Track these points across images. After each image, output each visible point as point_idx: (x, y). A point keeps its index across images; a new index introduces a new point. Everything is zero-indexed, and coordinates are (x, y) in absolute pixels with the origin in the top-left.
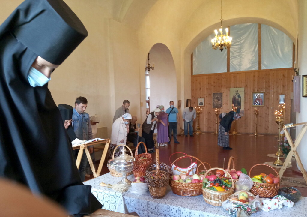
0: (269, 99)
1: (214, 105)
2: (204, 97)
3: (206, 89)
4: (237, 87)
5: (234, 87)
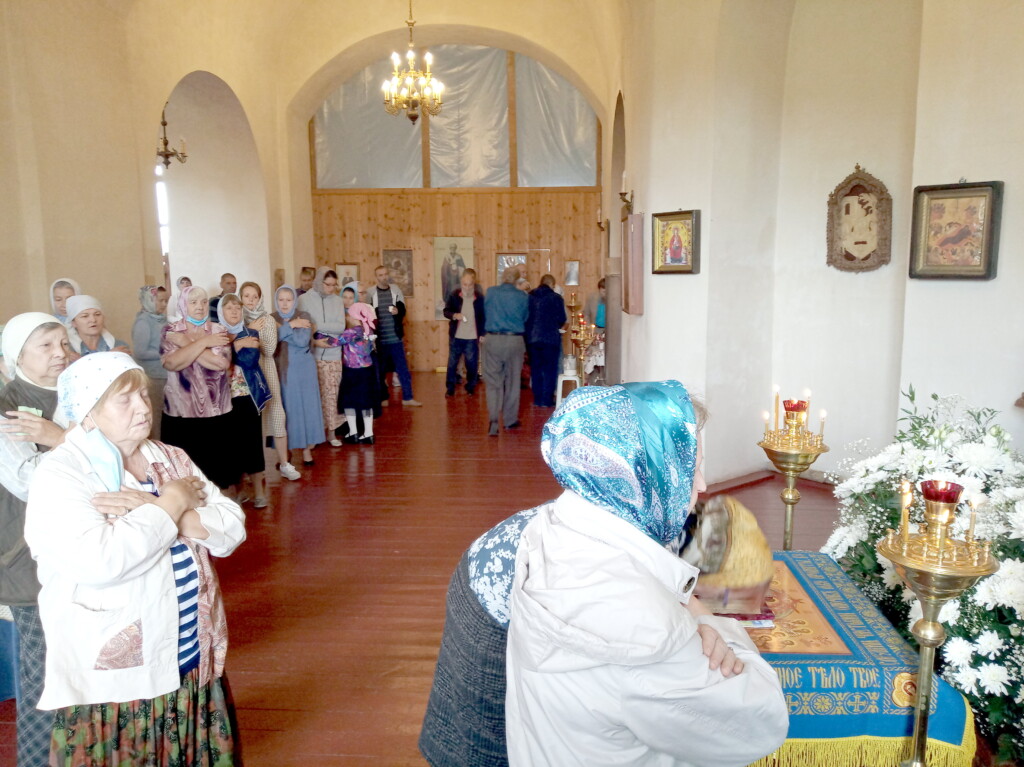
0: (539, 273)
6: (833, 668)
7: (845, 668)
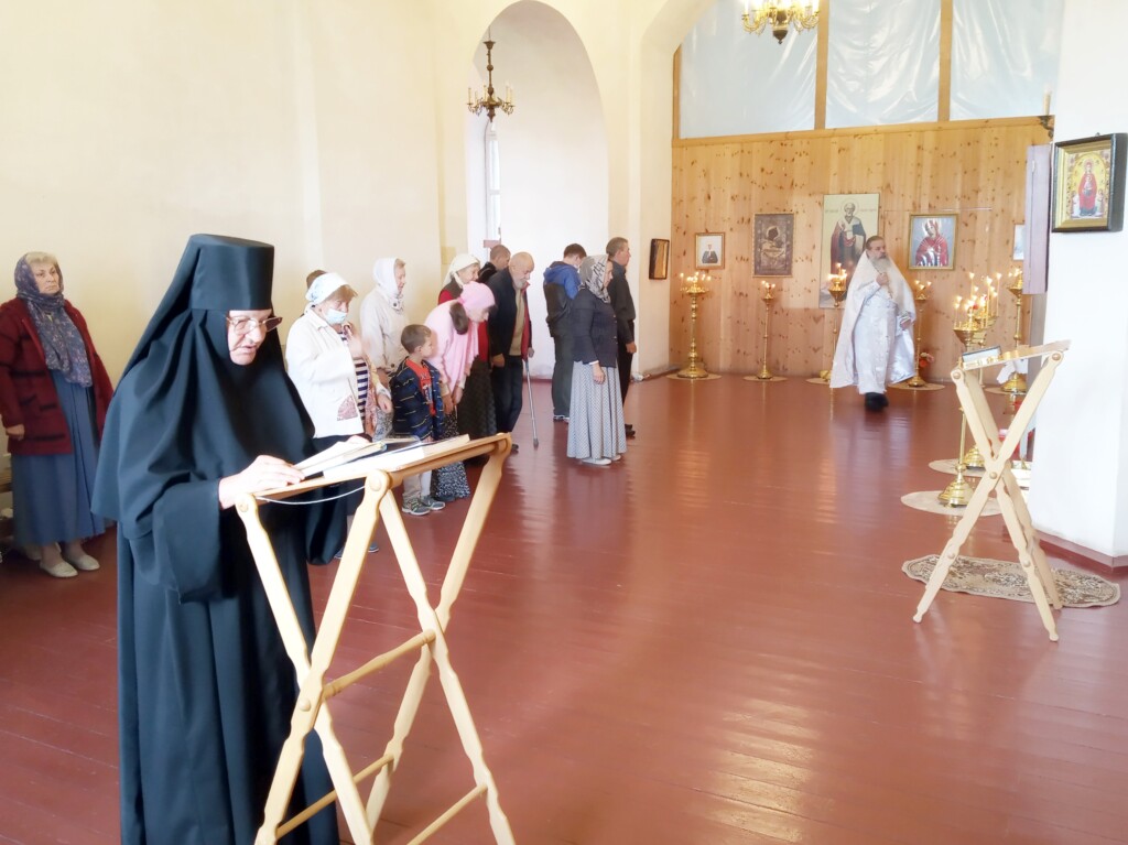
0: (974, 242)
1: (758, 263)
2: (721, 230)
3: (729, 197)
4: (850, 193)
5: (842, 193)
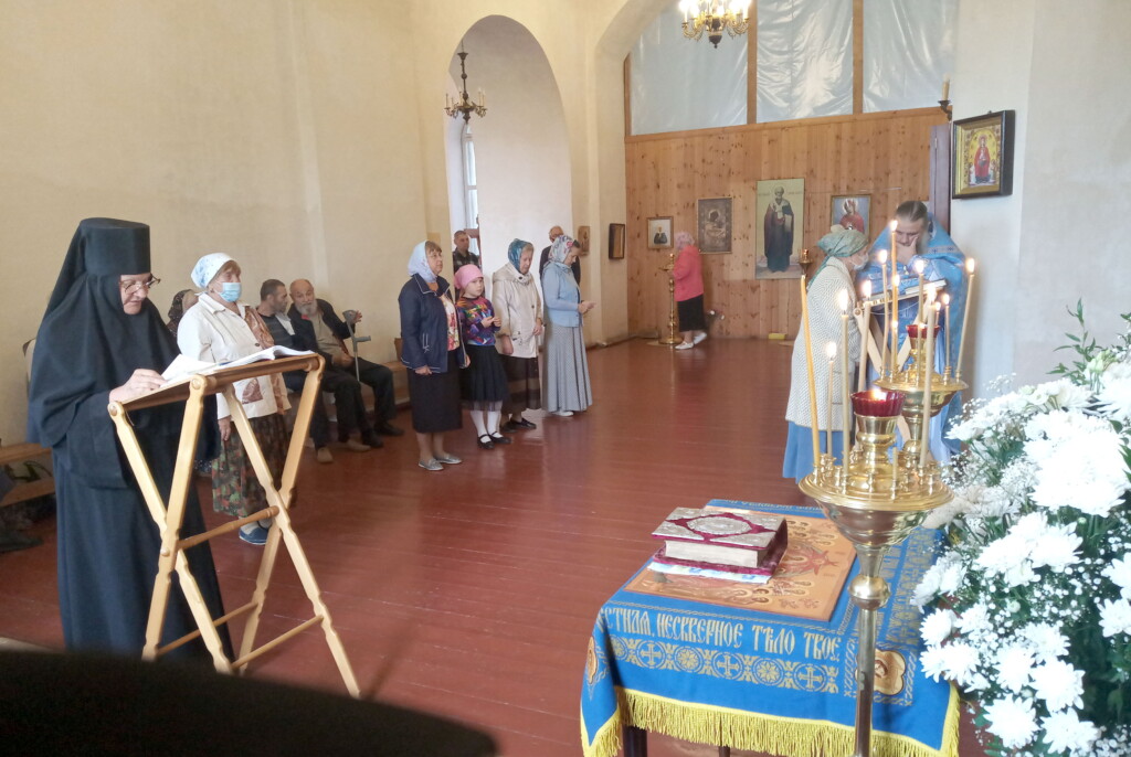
0: (886, 218)
1: (702, 242)
2: (669, 214)
3: (676, 185)
5: (772, 179)
6: (783, 631)
7: (799, 634)
